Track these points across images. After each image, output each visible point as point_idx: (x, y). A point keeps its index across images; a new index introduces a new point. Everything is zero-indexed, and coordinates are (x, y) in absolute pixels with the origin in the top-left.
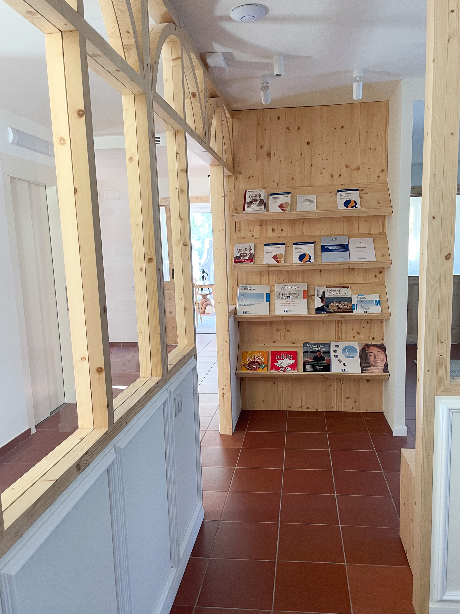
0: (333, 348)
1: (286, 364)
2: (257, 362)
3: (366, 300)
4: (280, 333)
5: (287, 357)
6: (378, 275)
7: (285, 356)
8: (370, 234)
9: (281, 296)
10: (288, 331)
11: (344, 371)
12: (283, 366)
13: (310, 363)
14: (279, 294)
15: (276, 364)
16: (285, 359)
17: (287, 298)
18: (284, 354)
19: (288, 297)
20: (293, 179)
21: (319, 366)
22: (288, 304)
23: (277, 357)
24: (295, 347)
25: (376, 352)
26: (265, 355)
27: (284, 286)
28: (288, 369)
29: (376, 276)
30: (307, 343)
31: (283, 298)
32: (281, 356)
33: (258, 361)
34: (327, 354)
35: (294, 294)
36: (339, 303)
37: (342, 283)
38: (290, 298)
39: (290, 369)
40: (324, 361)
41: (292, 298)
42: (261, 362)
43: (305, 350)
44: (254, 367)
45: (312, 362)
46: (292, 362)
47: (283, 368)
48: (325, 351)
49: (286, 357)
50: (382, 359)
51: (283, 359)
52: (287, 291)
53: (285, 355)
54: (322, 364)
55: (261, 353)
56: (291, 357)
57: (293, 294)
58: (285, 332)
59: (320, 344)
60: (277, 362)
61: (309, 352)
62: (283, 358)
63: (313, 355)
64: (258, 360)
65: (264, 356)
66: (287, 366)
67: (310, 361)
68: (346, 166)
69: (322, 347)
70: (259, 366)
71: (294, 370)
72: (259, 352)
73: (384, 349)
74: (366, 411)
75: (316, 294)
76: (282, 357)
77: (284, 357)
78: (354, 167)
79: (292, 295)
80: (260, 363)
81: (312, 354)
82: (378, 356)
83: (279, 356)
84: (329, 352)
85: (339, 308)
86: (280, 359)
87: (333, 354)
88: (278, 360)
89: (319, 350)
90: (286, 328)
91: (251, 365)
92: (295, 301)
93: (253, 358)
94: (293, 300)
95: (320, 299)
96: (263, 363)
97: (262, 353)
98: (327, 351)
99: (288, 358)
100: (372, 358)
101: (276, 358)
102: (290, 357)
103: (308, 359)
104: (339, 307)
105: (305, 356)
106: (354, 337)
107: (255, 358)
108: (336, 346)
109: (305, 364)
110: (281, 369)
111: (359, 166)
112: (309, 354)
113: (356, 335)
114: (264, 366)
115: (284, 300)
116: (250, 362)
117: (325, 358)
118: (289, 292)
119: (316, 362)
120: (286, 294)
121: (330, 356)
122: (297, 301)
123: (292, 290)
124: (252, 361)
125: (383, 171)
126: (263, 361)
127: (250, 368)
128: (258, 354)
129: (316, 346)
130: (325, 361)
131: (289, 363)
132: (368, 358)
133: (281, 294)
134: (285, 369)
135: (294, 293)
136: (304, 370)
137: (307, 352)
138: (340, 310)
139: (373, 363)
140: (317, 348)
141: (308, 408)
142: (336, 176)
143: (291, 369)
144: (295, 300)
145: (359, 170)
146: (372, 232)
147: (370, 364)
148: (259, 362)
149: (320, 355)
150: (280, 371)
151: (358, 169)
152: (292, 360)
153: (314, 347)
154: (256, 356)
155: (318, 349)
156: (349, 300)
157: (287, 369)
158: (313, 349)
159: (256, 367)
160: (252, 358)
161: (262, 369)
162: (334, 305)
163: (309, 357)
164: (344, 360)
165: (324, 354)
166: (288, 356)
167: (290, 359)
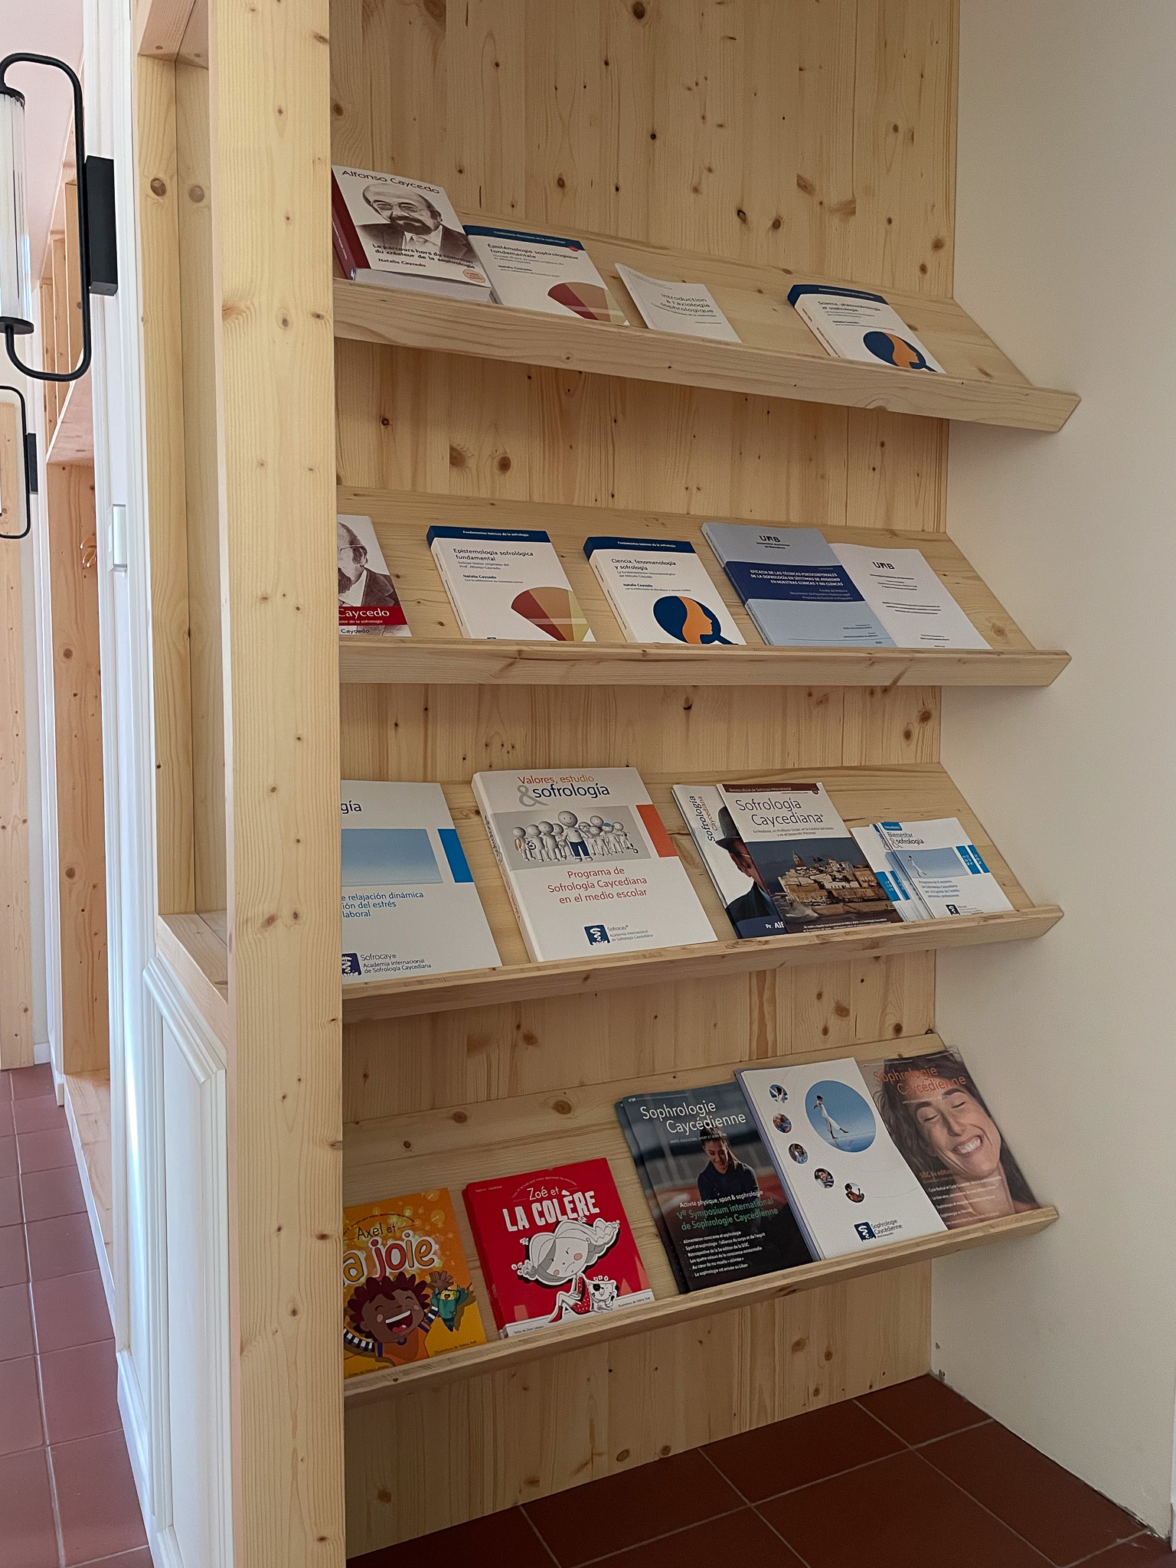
0: (766, 1111)
1: (578, 1257)
2: (404, 1282)
3: (921, 847)
4: (488, 1057)
5: (569, 1207)
6: (916, 729)
7: (555, 1201)
8: (893, 533)
9: (536, 842)
10: (530, 1039)
11: (872, 1235)
12: (565, 1274)
13: (700, 1219)
14: (517, 833)
15: (524, 1269)
16: (558, 1222)
17: (568, 850)
18: (544, 1193)
19: (574, 845)
20: (561, 183)
21: (745, 1229)
22: (591, 892)
23: (514, 1222)
24: (582, 1131)
25: (940, 1097)
26: (438, 1218)
27: (531, 787)
28: (597, 1287)
29: (908, 735)
30: (641, 1099)
31: (552, 856)
32: (536, 1207)
33: (412, 1269)
34: (751, 1149)
35: (601, 830)
36: (821, 872)
37: (778, 766)
38: (586, 853)
39: (609, 1286)
40: (755, 1189)
41: (598, 850)
42: (428, 1279)
43: (646, 1144)
44: (391, 1326)
45: (705, 1213)
46: (606, 1232)
47: (566, 1287)
48: (734, 1131)
49: (564, 1212)
50: (979, 1132)
51: (551, 1228)
52: (552, 810)
53: (550, 1198)
54: (751, 1211)
55: (408, 1213)
56: (591, 1201)
57: (594, 830)
58: (514, 1046)
59: (700, 1095)
60: (525, 1253)
61: (667, 1152)
62: (552, 1220)
63: (690, 1169)
64: (402, 1263)
65: (434, 1225)
66: (590, 1271)
67: (695, 1209)
68: (804, 186)
69: (712, 1106)
70: (424, 1306)
71: (636, 1287)
72: (393, 1206)
73: (962, 1079)
74: (871, 1387)
75: (695, 824)
76: (541, 1214)
77: (551, 1208)
78: (834, 196)
79: (594, 836)
80: (423, 1284)
81: (684, 1160)
82: (953, 1116)
83: (519, 1211)
84: (752, 1136)
85: (832, 898)
86: (533, 1230)
87: (778, 1143)
88: (524, 1241)
89: (704, 1132)
90: (519, 1027)
91: (367, 1308)
92: (622, 871)
93: (369, 1258)
94: (610, 865)
95: (725, 853)
96: (442, 1279)
97: (415, 1213)
98: (744, 1129)
99: (574, 1210)
100: (939, 1134)
101: (511, 1229)
102: (585, 1202)
103: (681, 1200)
104: (830, 892)
105: (660, 1182)
106: (825, 1031)
107: (378, 1251)
108: (774, 1096)
109: (670, 1231)
110: (561, 1296)
111: (853, 201)
112: (671, 1161)
113: (834, 1022)
114: (457, 1300)
115: (568, 868)
116: (357, 1289)
117: (748, 1171)
118: (567, 819)
119: (719, 1206)
120: (556, 829)
121: (767, 1158)
122: (633, 867)
123: (585, 809)
124: (370, 1280)
125: (938, 245)
126: (438, 1263)
127: (369, 1335)
128: (393, 1219)
129: (684, 1110)
130: (759, 1194)
131: (592, 1249)
132: (927, 1137)
133: (530, 831)
134: (583, 1291)
135: (596, 822)
136: (686, 1283)
137: (657, 1153)
138: (839, 908)
139: (951, 1155)
140: (693, 1118)
141: (623, 1456)
142: (760, 221)
143: (617, 1288)
144: (620, 864)
145: (852, 218)
146: (898, 525)
147: (947, 1169)
148: (413, 1276)
149: (722, 1161)
150: (559, 1317)
151: (848, 209)
152: (599, 1222)
153: (678, 1118)
154: (385, 1239)
155: (699, 1126)
156: (848, 851)
157: (591, 1290)
158: (680, 1128)
159: (408, 1321)
160: (362, 1255)
161: (451, 1323)
162: (804, 881)
163: (679, 1182)
164: (845, 1167)
165: (740, 1149)
166: (573, 1202)
167: (590, 1220)
